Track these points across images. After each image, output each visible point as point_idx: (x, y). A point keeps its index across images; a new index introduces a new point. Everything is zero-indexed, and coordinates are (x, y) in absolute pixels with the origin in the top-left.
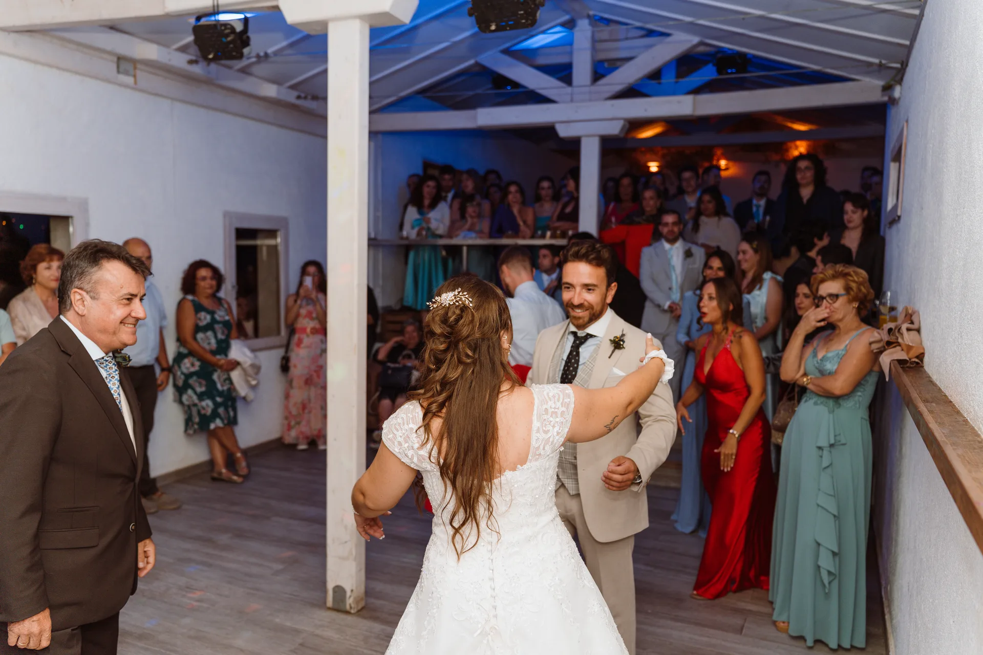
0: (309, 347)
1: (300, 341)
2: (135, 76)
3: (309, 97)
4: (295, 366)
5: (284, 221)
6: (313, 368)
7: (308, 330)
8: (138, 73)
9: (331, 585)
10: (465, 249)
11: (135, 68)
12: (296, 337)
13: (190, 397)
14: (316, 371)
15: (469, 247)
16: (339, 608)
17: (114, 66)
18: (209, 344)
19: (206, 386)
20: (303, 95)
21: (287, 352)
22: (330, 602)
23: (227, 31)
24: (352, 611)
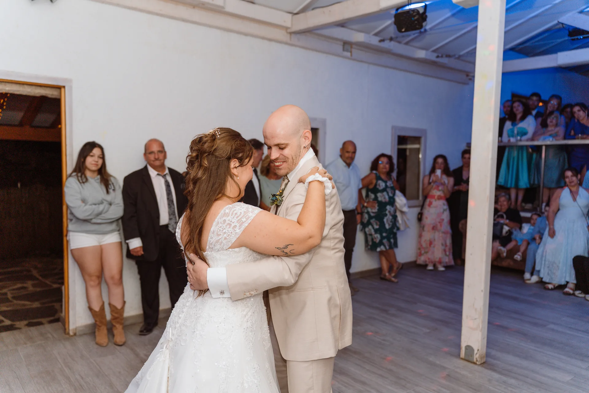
0: (436, 207)
1: (430, 204)
2: (351, 52)
3: (444, 56)
4: (427, 218)
5: (424, 131)
6: (438, 220)
7: (436, 197)
8: (353, 50)
9: (463, 345)
10: (544, 148)
11: (351, 47)
12: (428, 200)
13: (370, 229)
14: (439, 222)
15: (547, 146)
16: (469, 359)
17: (341, 47)
18: (385, 198)
19: (380, 226)
20: (440, 55)
21: (422, 210)
22: (463, 354)
23: (415, 14)
24: (478, 363)
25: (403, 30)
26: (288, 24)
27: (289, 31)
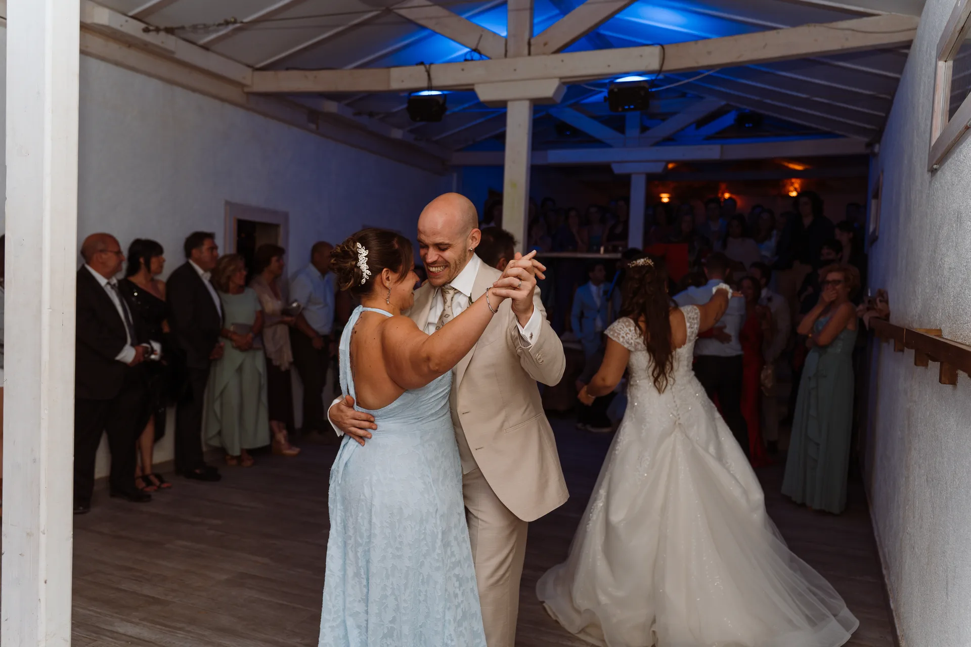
8: (320, 122)
11: (319, 118)
17: (306, 117)
25: (418, 119)
26: (248, 81)
27: (246, 90)
